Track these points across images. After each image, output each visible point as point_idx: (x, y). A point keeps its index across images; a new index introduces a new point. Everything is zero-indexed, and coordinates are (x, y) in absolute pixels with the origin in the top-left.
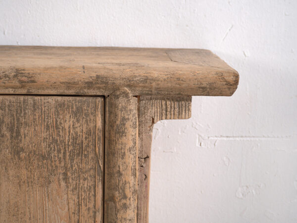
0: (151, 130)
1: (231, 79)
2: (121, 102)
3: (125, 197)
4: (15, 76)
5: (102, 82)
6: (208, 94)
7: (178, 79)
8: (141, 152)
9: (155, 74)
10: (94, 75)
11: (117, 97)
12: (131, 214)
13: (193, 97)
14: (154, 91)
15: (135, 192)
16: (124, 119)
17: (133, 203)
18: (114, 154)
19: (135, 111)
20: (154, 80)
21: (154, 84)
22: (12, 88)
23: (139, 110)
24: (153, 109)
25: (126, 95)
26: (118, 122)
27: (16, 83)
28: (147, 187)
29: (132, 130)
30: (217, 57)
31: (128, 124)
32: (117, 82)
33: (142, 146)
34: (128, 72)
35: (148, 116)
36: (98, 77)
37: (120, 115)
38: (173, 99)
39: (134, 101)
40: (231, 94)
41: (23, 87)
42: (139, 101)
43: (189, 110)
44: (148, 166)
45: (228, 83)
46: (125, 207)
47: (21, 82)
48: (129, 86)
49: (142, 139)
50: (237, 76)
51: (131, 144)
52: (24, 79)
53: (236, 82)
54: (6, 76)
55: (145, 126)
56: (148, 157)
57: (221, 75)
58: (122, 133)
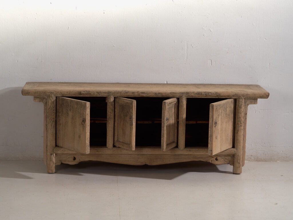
0: (247, 107)
1: (268, 94)
2: (241, 100)
3: (241, 123)
4: (216, 94)
5: (236, 95)
6: (262, 98)
7: (255, 94)
8: (245, 112)
9: (249, 93)
10: (235, 93)
11: (240, 99)
12: (242, 128)
13: (258, 99)
14: (249, 98)
15: (243, 122)
16: (241, 104)
17: (243, 125)
18: (239, 113)
19: (244, 102)
20: (249, 95)
21: (249, 96)
22: (215, 96)
23: (245, 102)
24: (248, 102)
25: (242, 98)
26: (240, 105)
27: (216, 95)
28: (246, 121)
29: (243, 107)
30: (263, 88)
31: (242, 105)
32: (240, 95)
33: (245, 111)
34: (243, 93)
35: (247, 103)
36: (235, 94)
37: (240, 103)
38: (253, 99)
39: (244, 100)
40: (267, 98)
41: (217, 96)
42: (245, 100)
43: (257, 102)
44: (246, 116)
45: (267, 96)
46: (241, 126)
47: (217, 95)
48: (243, 96)
49: (245, 109)
50: (269, 94)
51: (243, 110)
52: (218, 94)
53: (269, 95)
54: (213, 94)
55: (246, 106)
56: (247, 114)
57: (265, 94)
58: (241, 108)
